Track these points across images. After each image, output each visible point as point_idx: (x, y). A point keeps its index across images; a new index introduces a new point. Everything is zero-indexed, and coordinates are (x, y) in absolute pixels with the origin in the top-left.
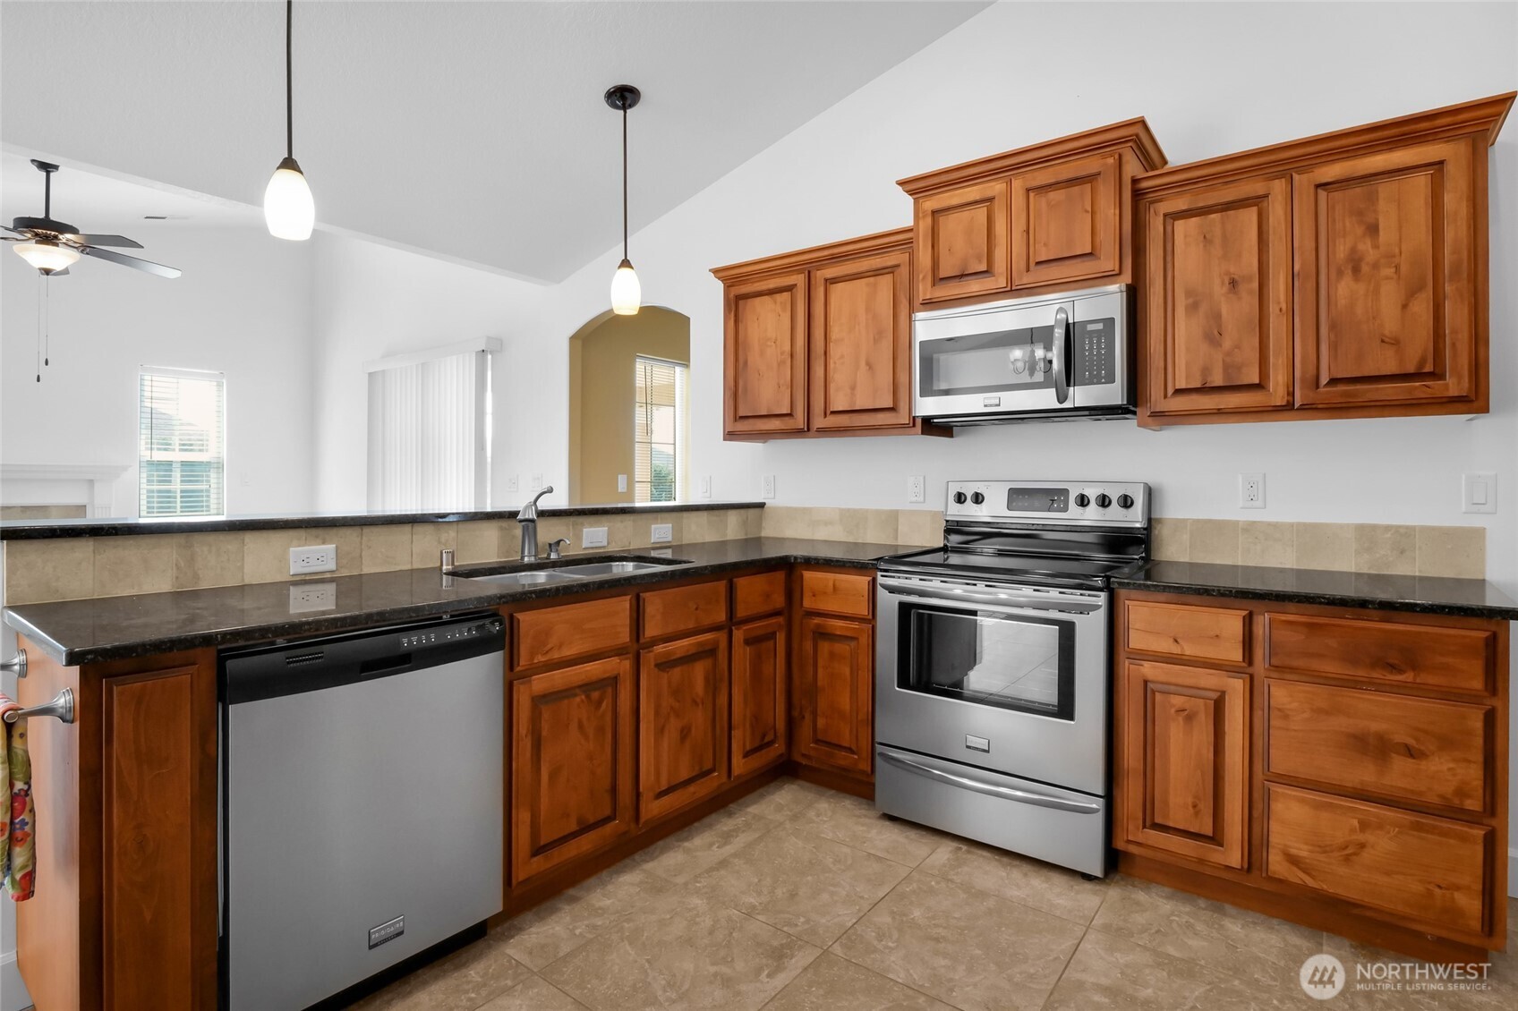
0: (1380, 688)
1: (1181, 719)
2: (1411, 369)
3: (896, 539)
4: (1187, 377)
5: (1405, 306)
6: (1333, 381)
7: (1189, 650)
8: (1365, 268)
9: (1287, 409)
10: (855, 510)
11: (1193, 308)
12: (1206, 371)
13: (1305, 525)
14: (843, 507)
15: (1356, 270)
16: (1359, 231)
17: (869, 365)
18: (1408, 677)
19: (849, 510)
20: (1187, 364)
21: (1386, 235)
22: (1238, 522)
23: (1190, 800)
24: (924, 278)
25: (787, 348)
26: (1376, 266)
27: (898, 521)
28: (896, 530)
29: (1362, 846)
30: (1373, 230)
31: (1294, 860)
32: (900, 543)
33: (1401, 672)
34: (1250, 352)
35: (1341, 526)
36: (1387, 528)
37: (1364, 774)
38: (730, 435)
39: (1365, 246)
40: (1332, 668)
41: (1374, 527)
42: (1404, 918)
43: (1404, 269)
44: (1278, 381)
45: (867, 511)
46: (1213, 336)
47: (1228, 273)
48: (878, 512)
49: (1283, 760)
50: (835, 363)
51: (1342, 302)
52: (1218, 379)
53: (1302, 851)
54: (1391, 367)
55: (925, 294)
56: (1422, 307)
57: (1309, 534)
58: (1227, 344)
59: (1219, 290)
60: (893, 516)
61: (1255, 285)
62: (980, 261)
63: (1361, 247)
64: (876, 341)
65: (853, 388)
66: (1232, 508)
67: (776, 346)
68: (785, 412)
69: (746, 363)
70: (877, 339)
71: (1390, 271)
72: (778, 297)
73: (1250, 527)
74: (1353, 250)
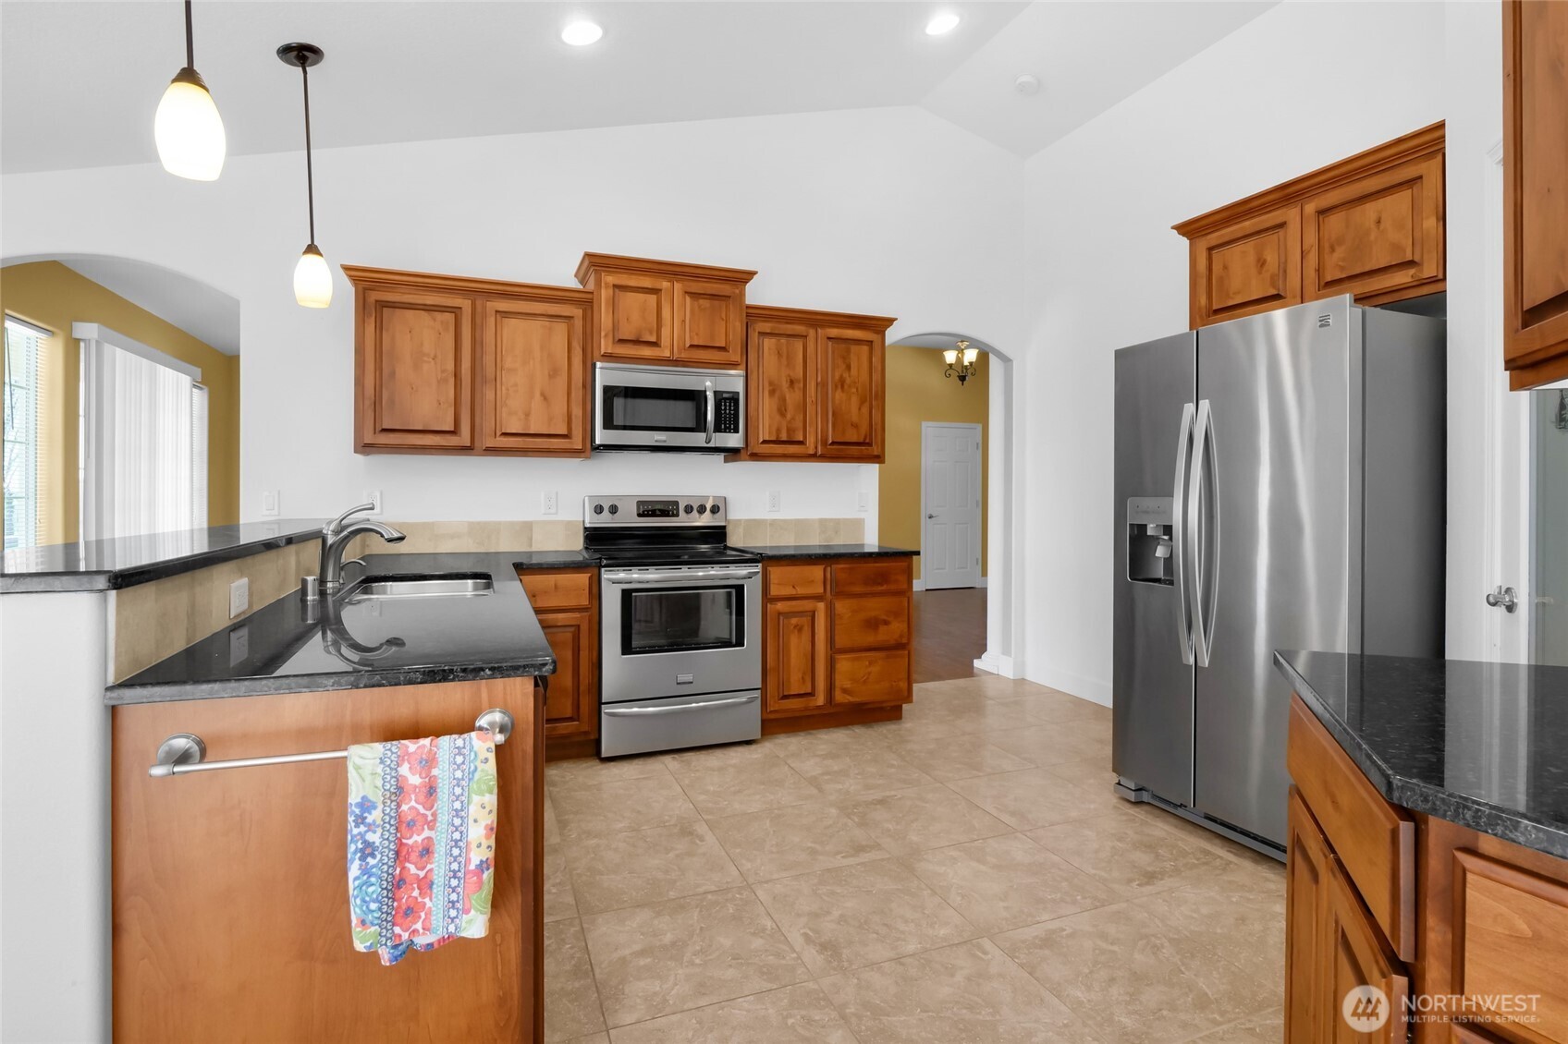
0: (874, 595)
1: (796, 631)
2: (861, 440)
3: (531, 546)
4: (769, 433)
5: (860, 409)
6: (833, 443)
7: (801, 591)
8: (846, 387)
9: (813, 457)
10: (486, 523)
11: (772, 393)
12: (778, 431)
13: (798, 520)
14: (471, 520)
15: (842, 387)
16: (844, 366)
17: (545, 397)
18: (884, 587)
19: (479, 523)
20: (770, 426)
21: (854, 371)
22: (767, 520)
23: (800, 676)
24: (606, 336)
25: (450, 366)
26: (850, 386)
27: (532, 530)
28: (531, 539)
29: (869, 673)
30: (849, 368)
31: (845, 691)
32: (534, 549)
33: (882, 585)
34: (799, 424)
35: (813, 520)
36: (831, 520)
37: (870, 639)
38: (364, 447)
39: (846, 375)
40: (858, 589)
41: (826, 520)
42: (882, 702)
43: (859, 389)
44: (810, 441)
45: (500, 523)
46: (782, 411)
47: (789, 376)
48: (512, 524)
49: (841, 641)
50: (508, 390)
51: (837, 402)
52: (784, 437)
53: (848, 685)
54: (854, 439)
55: (606, 348)
56: (865, 410)
57: (800, 525)
58: (789, 416)
59: (785, 385)
60: (527, 527)
61: (802, 385)
62: (651, 333)
63: (844, 375)
64: (551, 377)
65: (527, 415)
66: (762, 512)
67: (436, 363)
68: (448, 429)
69: (393, 374)
70: (553, 374)
71: (854, 390)
72: (439, 316)
73: (773, 523)
74: (841, 376)
